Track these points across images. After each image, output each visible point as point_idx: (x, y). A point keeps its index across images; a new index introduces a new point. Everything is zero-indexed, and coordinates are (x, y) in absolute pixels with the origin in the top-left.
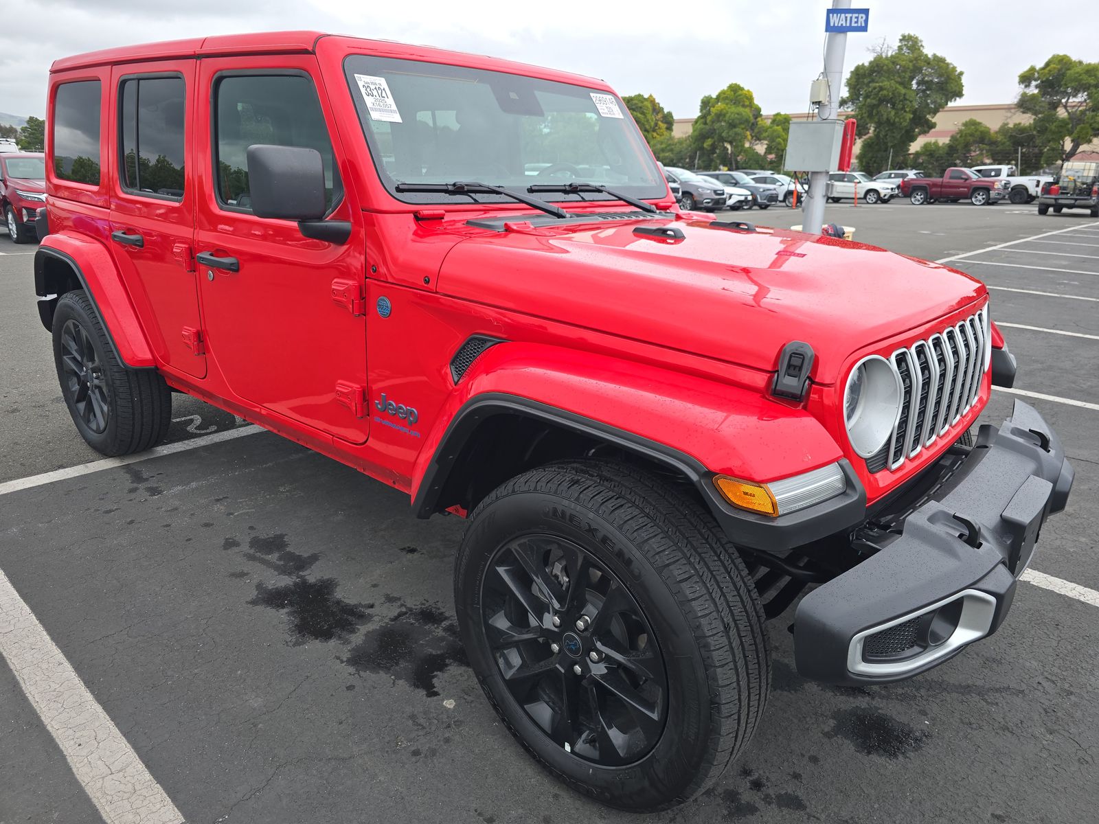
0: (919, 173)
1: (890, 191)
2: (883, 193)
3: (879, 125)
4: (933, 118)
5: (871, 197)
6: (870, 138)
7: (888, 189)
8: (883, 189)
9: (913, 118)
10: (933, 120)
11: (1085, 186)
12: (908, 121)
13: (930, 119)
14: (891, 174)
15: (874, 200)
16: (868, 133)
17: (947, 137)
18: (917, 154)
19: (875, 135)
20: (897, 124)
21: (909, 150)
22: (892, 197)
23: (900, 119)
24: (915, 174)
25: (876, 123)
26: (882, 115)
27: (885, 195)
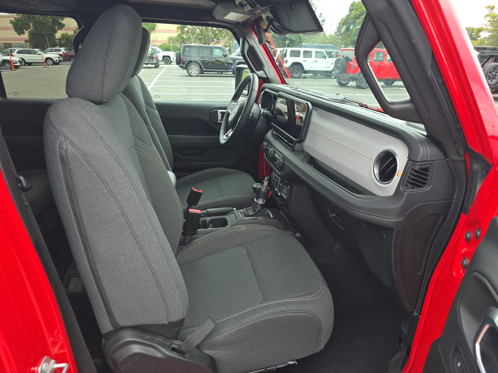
0: (66, 49)
1: (58, 58)
2: (55, 59)
3: (35, 24)
4: (62, 21)
5: (50, 62)
6: (32, 30)
7: (57, 57)
8: (54, 57)
9: (53, 20)
10: (63, 23)
11: (150, 55)
12: (51, 22)
13: (61, 22)
14: (52, 49)
15: (52, 63)
16: (30, 28)
17: (72, 31)
18: (60, 39)
19: (34, 29)
20: (46, 24)
21: (55, 37)
22: (60, 61)
23: (46, 21)
24: (64, 49)
25: (33, 23)
26: (36, 19)
27: (56, 61)
